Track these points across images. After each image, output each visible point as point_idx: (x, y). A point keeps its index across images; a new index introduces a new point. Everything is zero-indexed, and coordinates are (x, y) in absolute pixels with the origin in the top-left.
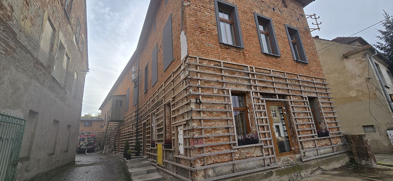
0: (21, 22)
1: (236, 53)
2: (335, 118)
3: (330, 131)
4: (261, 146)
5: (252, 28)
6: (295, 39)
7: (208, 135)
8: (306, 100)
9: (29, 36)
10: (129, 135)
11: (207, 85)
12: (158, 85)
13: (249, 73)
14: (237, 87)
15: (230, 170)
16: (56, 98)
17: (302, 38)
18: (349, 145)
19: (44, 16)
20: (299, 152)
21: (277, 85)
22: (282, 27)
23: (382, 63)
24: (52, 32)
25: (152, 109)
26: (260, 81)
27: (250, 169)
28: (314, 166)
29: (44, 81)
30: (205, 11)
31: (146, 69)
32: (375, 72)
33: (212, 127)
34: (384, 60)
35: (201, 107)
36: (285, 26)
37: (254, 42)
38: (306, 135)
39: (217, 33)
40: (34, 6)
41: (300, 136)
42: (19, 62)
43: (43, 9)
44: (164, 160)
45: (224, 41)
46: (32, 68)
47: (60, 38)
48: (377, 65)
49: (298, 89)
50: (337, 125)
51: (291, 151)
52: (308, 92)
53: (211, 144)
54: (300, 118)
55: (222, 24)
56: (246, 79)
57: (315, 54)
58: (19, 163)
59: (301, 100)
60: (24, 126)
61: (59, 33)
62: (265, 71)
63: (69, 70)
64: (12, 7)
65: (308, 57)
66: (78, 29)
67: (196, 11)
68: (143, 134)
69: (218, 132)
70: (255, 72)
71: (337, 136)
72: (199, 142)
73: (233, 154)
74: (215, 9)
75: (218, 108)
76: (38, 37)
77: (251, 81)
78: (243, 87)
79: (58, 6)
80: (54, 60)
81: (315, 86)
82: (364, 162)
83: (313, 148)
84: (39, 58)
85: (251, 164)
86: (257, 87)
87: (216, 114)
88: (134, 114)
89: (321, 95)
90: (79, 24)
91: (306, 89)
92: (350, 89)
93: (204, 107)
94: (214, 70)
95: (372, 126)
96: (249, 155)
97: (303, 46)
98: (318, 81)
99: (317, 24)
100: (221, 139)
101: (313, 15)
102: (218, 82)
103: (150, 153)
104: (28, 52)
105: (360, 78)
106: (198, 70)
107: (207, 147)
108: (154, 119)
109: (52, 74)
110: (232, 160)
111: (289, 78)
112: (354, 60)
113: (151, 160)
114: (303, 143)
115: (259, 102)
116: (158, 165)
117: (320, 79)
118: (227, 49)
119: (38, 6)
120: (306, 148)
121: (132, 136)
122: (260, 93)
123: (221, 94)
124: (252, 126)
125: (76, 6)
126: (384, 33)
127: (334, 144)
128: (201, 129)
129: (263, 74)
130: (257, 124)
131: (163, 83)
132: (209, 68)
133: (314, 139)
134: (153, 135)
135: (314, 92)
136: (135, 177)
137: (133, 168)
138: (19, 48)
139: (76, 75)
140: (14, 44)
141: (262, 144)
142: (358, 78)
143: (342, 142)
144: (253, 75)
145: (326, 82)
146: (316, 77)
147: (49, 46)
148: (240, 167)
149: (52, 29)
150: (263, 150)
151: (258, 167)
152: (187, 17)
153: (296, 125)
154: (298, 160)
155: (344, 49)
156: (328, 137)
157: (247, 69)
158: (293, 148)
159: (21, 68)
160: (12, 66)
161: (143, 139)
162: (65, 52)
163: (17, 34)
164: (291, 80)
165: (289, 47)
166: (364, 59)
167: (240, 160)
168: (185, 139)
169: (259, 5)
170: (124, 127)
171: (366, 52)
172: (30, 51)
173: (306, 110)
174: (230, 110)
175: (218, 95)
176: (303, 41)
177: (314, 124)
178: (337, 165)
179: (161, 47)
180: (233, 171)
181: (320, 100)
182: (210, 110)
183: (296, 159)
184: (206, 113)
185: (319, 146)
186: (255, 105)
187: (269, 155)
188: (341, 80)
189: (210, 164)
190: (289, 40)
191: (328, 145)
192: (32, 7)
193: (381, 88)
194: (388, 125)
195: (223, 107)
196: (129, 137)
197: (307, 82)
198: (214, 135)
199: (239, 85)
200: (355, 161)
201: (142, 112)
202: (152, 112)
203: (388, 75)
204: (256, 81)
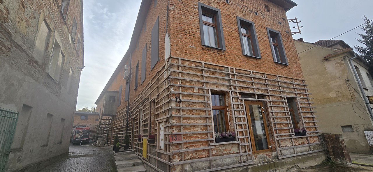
0: (17, 23)
1: (218, 54)
2: (313, 118)
3: (308, 130)
4: (239, 144)
5: (234, 31)
6: (277, 42)
7: (187, 131)
8: (285, 100)
9: (24, 36)
10: (120, 129)
11: (187, 85)
12: (146, 84)
13: (229, 74)
14: (217, 86)
15: (207, 166)
16: (50, 94)
17: (283, 41)
18: (326, 144)
19: (39, 17)
20: (276, 150)
21: (257, 85)
22: (264, 31)
23: (362, 66)
24: (47, 32)
25: (140, 105)
26: (240, 81)
27: (227, 165)
28: (290, 164)
29: (39, 78)
30: (189, 14)
31: (137, 67)
32: (354, 75)
33: (191, 124)
34: (364, 63)
35: (181, 106)
36: (267, 29)
37: (236, 45)
38: (283, 134)
39: (200, 35)
40: (30, 9)
41: (277, 135)
42: (13, 60)
43: (39, 11)
44: (149, 154)
45: (207, 43)
46: (27, 65)
47: (56, 37)
48: (356, 67)
49: (277, 89)
50: (315, 125)
51: (268, 148)
52: (287, 92)
53: (189, 140)
54: (278, 118)
55: (205, 27)
56: (226, 80)
57: (295, 57)
58: (11, 153)
59: (280, 100)
60: (17, 119)
61: (54, 33)
62: (245, 72)
63: (64, 67)
64: (8, 10)
65: (288, 59)
66: (74, 29)
67: (180, 15)
68: (132, 129)
69: (196, 129)
70: (235, 72)
71: (314, 135)
72: (178, 139)
73: (210, 150)
74: (199, 13)
75: (197, 106)
76: (33, 37)
77: (231, 81)
78: (223, 87)
79: (54, 8)
80: (49, 58)
81: (294, 86)
82: (339, 161)
83: (290, 146)
84: (33, 56)
85: (228, 160)
86: (237, 87)
87: (195, 112)
88: (125, 109)
89: (300, 96)
90: (75, 25)
91: (285, 90)
92: (330, 90)
93: (184, 106)
94: (195, 70)
95: (350, 126)
96: (226, 152)
97: (284, 48)
98: (298, 82)
99: (299, 28)
100: (200, 136)
101: (294, 19)
102: (198, 81)
103: (137, 147)
104: (23, 51)
105: (340, 79)
106: (180, 71)
107: (185, 143)
108: (142, 114)
109: (47, 71)
110: (209, 156)
111: (269, 79)
112: (334, 63)
113: (137, 153)
114: (280, 141)
115: (238, 102)
116: (143, 159)
117: (300, 80)
118: (209, 50)
119: (34, 9)
120: (283, 146)
121: (123, 130)
122: (239, 92)
123: (201, 93)
124: (230, 124)
125: (73, 7)
126: (364, 37)
127: (311, 143)
128: (180, 126)
129: (243, 75)
130: (235, 122)
131: (150, 82)
132: (191, 69)
133: (291, 137)
134: (140, 130)
135: (293, 93)
136: (121, 169)
137: (120, 160)
138: (14, 48)
139: (71, 72)
140: (9, 43)
141: (240, 141)
142: (338, 80)
143: (319, 141)
144: (234, 75)
145: (305, 83)
146: (296, 78)
147: (44, 45)
148: (217, 163)
149: (48, 30)
150: (240, 147)
151: (234, 163)
152: (171, 20)
153: (273, 124)
154: (275, 157)
155: (325, 52)
156: (305, 136)
157: (227, 70)
158: (270, 146)
159: (15, 66)
160: (7, 64)
161: (132, 133)
162: (61, 51)
163: (12, 35)
164: (270, 81)
165: (270, 49)
166: (344, 62)
167: (217, 156)
168: (165, 135)
169: (242, 10)
170: (116, 121)
171: (346, 55)
172: (25, 50)
173: (285, 110)
174: (209, 109)
175: (198, 94)
176: (284, 43)
177: (292, 123)
178: (313, 163)
179: (149, 47)
180: (210, 167)
181: (298, 101)
182: (190, 108)
183: (273, 157)
184: (186, 111)
185: (296, 144)
186: (233, 104)
187: (245, 152)
188: (322, 81)
189: (187, 160)
190: (270, 43)
191: (305, 144)
192: (28, 9)
193: (359, 90)
194: (365, 126)
195: (202, 106)
196: (120, 131)
197: (287, 83)
198: (192, 132)
199: (220, 85)
200: (331, 159)
201: (132, 107)
202: (140, 108)
203: (367, 77)
204: (236, 82)
